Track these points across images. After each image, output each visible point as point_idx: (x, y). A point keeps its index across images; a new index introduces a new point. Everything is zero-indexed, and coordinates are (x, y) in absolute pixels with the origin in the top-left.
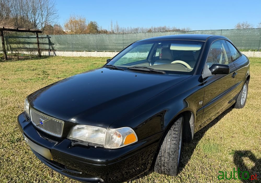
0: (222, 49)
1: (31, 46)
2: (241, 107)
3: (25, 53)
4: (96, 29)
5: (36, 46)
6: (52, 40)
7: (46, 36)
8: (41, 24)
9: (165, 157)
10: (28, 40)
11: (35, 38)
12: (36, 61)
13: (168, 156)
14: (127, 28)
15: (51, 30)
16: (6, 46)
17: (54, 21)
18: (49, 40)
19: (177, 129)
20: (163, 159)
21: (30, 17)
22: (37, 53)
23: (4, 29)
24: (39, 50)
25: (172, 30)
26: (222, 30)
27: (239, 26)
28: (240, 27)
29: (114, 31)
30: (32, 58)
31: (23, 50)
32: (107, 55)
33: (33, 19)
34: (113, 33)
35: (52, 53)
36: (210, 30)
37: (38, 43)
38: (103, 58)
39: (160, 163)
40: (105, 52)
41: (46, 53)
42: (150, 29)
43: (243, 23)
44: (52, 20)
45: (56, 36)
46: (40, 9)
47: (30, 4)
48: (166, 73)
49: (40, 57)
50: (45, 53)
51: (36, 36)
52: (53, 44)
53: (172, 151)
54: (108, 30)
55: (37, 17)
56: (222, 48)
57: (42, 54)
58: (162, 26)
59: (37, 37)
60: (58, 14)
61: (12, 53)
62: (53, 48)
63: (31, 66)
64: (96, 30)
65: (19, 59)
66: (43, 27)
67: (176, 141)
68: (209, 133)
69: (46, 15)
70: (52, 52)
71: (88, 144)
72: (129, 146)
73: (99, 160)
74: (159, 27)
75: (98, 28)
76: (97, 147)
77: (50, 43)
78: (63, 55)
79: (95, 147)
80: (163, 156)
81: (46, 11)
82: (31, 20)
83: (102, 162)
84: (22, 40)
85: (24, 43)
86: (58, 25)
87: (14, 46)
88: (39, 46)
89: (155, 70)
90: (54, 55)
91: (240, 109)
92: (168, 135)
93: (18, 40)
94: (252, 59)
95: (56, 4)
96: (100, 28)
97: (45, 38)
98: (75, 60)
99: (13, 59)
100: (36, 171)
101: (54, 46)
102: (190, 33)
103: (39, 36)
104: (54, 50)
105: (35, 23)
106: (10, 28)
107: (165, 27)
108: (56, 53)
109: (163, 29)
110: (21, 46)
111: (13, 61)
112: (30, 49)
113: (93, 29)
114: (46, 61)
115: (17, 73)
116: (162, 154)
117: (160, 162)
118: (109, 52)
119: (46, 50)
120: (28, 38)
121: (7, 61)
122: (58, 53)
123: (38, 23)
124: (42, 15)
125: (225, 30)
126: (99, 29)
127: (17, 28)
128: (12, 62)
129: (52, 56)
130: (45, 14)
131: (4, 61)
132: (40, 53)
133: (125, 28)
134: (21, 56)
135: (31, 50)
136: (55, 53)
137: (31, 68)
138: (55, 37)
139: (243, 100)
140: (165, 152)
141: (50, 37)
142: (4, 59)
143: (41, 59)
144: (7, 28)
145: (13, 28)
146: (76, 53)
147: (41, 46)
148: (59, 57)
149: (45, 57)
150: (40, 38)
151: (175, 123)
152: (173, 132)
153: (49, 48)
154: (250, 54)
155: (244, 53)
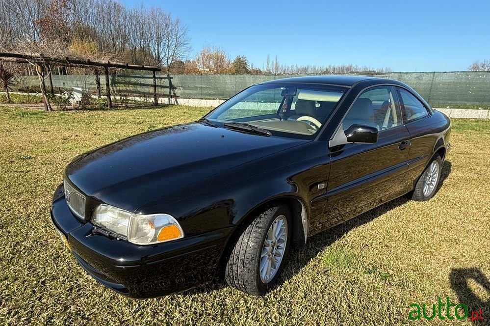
0: (389, 102)
1: (146, 90)
2: (424, 199)
3: (138, 99)
4: (244, 68)
5: (151, 90)
6: (175, 82)
7: (166, 76)
8: (166, 58)
9: (238, 266)
10: (142, 81)
11: (151, 78)
12: (148, 111)
13: (242, 265)
14: (290, 67)
15: (180, 67)
16: (111, 88)
17: (185, 55)
18: (170, 82)
19: (261, 225)
20: (235, 268)
21: (152, 49)
22: (152, 100)
23: (109, 65)
24: (156, 96)
25: (361, 71)
26: (434, 72)
27: (476, 67)
28: (478, 68)
29: (271, 71)
30: (145, 106)
31: (135, 94)
32: (249, 106)
33: (156, 51)
34: (270, 73)
35: (173, 101)
36: (414, 73)
37: (155, 86)
38: (242, 111)
39: (231, 274)
40: (247, 102)
41: (165, 101)
42: (327, 70)
43: (485, 62)
44: (181, 53)
45: (180, 76)
46: (167, 37)
47: (154, 30)
48: (273, 135)
49: (156, 105)
50: (163, 101)
51: (152, 76)
52: (176, 88)
53: (248, 259)
54: (262, 70)
55: (161, 49)
56: (389, 100)
57: (159, 102)
59: (154, 77)
60: (191, 44)
61: (121, 98)
62: (174, 94)
63: (138, 118)
64: (244, 70)
65: (128, 107)
66: (169, 63)
67: (256, 243)
68: (353, 235)
69: (174, 46)
70: (173, 99)
71: (111, 233)
72: (169, 243)
73: (122, 260)
75: (247, 67)
76: (120, 240)
77: (171, 87)
78: (187, 105)
79: (118, 239)
80: (235, 264)
81: (175, 39)
82: (154, 54)
83: (127, 262)
84: (133, 80)
85: (135, 84)
86: (191, 61)
87: (121, 87)
88: (155, 90)
89: (259, 129)
90: (176, 104)
91: (421, 203)
92: (246, 233)
93: (128, 79)
94: (483, 122)
95: (188, 30)
96: (251, 65)
97: (165, 78)
98: (202, 112)
99: (120, 107)
100: (72, 264)
101: (176, 90)
102: (380, 77)
103: (156, 76)
104: (176, 97)
105: (159, 57)
106: (118, 63)
108: (178, 101)
109: (348, 69)
110: (131, 88)
111: (119, 110)
112: (144, 93)
113: (240, 67)
114: (161, 111)
115: (116, 126)
116: (234, 260)
117: (231, 272)
118: (253, 103)
119: (164, 96)
120: (143, 78)
121: (111, 110)
122: (180, 101)
123: (163, 58)
124: (168, 46)
125: (440, 72)
126: (249, 68)
127: (127, 64)
128: (117, 111)
129: (173, 105)
130: (173, 44)
131: (107, 110)
132: (156, 100)
133: (288, 67)
134: (131, 103)
135: (145, 95)
136: (176, 101)
137: (138, 121)
138: (178, 78)
139: (429, 188)
140: (238, 258)
141: (172, 78)
142: (107, 107)
143: (156, 108)
144: (114, 63)
145: (121, 64)
146: (205, 102)
147: (160, 91)
148: (181, 107)
149: (163, 106)
150: (157, 78)
151: (261, 215)
152: (255, 229)
153: (170, 93)
154: (480, 114)
155: (470, 112)
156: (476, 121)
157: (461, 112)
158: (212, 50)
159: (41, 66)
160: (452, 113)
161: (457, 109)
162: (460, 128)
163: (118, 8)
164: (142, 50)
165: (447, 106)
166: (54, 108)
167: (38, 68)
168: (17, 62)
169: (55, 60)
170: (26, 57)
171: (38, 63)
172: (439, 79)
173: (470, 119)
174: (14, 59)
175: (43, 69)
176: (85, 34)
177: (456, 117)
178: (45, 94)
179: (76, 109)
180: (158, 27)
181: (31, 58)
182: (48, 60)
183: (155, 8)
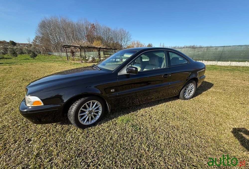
14: (169, 47)
26: (224, 46)
33: (120, 43)
46: (124, 38)
51: (114, 51)
55: (122, 42)
58: (192, 45)
74: (189, 46)
84: (110, 53)
93: (108, 53)
103: (116, 51)
105: (121, 45)
107: (194, 46)
124: (124, 41)
125: (227, 46)
127: (106, 48)
130: (126, 40)
132: (115, 60)
139: (189, 95)
153: (120, 57)
154: (247, 64)
155: (241, 63)
156: (243, 67)
157: (236, 64)
158: (135, 42)
159: (80, 49)
160: (231, 64)
161: (234, 62)
162: (232, 70)
163: (109, 29)
164: (116, 43)
165: (229, 61)
166: (83, 62)
167: (79, 50)
168: (74, 48)
169: (84, 47)
170: (76, 46)
171: (79, 48)
172: (226, 49)
173: (240, 66)
174: (73, 47)
175: (80, 50)
176: (99, 39)
177: (233, 65)
178: (81, 58)
179: (90, 62)
180: (121, 35)
181: (77, 47)
182: (82, 47)
183: (121, 29)
